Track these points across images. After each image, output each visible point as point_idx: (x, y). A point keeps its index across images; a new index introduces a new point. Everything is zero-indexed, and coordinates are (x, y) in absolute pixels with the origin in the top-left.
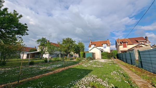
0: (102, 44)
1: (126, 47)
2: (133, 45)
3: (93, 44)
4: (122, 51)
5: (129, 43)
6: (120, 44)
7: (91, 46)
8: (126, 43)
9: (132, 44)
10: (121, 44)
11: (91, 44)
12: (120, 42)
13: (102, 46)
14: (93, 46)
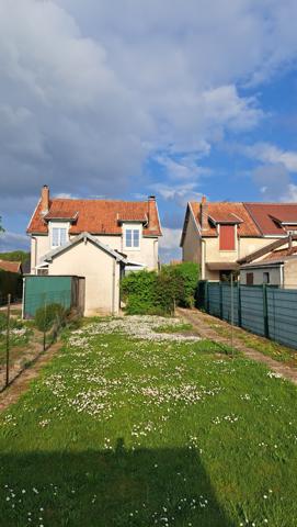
0: (120, 224)
1: (231, 247)
2: (260, 238)
3: (58, 214)
4: (211, 270)
5: (247, 228)
6: (206, 230)
7: (51, 225)
8: (234, 225)
9: (258, 233)
10: (213, 232)
11: (45, 212)
12: (210, 221)
13: (120, 235)
14: (60, 229)
